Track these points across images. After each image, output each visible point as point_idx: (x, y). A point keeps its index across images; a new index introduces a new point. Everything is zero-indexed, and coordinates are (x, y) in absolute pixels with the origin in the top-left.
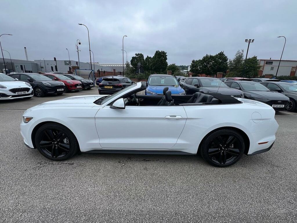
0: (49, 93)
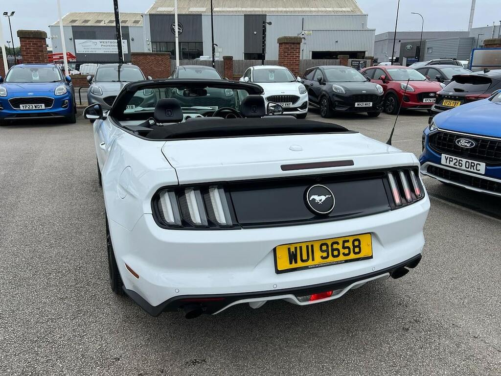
0: (337, 109)
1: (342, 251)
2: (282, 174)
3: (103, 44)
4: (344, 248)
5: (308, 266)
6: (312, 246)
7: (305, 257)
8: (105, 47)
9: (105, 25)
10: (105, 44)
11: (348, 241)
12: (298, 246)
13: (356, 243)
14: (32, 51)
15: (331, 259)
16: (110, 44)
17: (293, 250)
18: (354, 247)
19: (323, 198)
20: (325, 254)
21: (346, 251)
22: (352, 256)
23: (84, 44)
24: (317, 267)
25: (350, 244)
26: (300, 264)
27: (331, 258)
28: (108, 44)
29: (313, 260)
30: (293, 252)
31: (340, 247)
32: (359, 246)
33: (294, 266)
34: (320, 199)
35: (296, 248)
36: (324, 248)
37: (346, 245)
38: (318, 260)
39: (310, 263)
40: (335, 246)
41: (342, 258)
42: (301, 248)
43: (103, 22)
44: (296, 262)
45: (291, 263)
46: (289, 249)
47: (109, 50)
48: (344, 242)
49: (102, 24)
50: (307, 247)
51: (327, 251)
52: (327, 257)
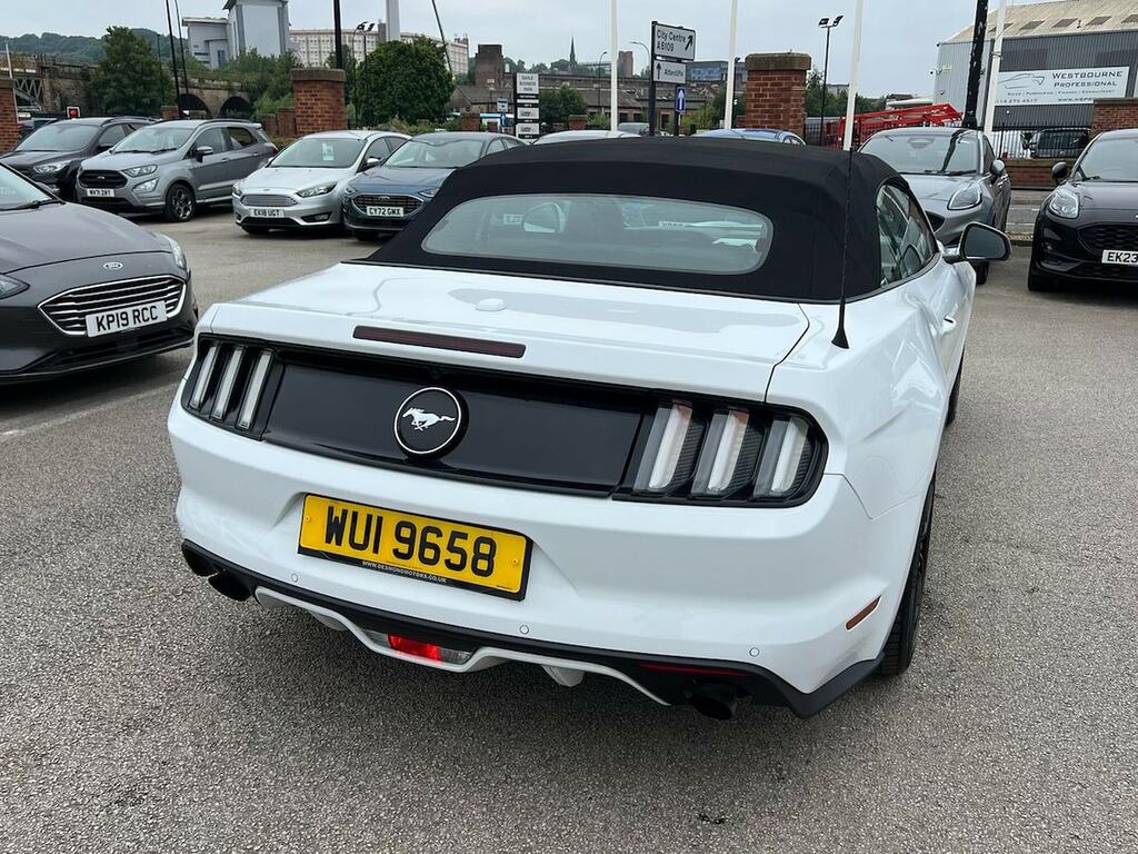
1: (445, 554)
2: (353, 346)
3: (1060, 80)
4: (451, 548)
5: (361, 560)
6: (380, 520)
7: (359, 539)
8: (1065, 89)
9: (1078, 31)
10: (1064, 81)
11: (464, 536)
12: (351, 509)
13: (485, 549)
14: (769, 101)
15: (414, 563)
16: (1079, 80)
17: (338, 513)
18: (478, 556)
19: (432, 419)
20: (404, 548)
21: (456, 559)
22: (467, 575)
23: (1011, 84)
24: (381, 570)
25: (467, 546)
26: (345, 549)
27: (415, 559)
28: (1074, 80)
29: (376, 550)
30: (337, 518)
31: (443, 543)
32: (490, 558)
33: (332, 548)
34: (423, 418)
35: (345, 513)
36: (406, 533)
37: (458, 543)
38: (386, 555)
39: (367, 555)
40: (431, 538)
41: (440, 569)
42: (355, 515)
43: (1076, 24)
44: (339, 543)
45: (328, 541)
46: (331, 510)
47: (1073, 96)
48: (455, 535)
49: (1071, 29)
50: (369, 518)
51: (410, 542)
52: (407, 556)
